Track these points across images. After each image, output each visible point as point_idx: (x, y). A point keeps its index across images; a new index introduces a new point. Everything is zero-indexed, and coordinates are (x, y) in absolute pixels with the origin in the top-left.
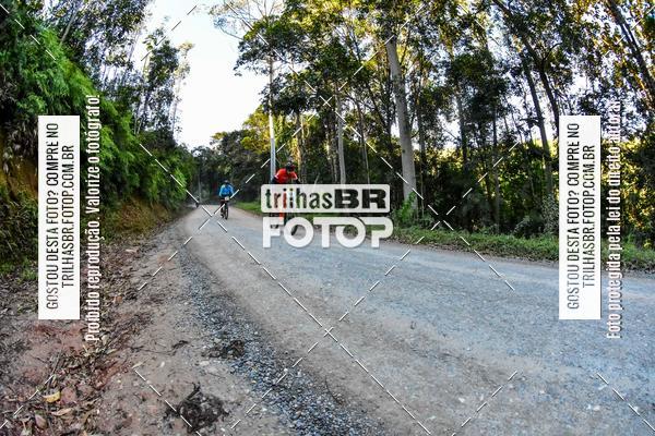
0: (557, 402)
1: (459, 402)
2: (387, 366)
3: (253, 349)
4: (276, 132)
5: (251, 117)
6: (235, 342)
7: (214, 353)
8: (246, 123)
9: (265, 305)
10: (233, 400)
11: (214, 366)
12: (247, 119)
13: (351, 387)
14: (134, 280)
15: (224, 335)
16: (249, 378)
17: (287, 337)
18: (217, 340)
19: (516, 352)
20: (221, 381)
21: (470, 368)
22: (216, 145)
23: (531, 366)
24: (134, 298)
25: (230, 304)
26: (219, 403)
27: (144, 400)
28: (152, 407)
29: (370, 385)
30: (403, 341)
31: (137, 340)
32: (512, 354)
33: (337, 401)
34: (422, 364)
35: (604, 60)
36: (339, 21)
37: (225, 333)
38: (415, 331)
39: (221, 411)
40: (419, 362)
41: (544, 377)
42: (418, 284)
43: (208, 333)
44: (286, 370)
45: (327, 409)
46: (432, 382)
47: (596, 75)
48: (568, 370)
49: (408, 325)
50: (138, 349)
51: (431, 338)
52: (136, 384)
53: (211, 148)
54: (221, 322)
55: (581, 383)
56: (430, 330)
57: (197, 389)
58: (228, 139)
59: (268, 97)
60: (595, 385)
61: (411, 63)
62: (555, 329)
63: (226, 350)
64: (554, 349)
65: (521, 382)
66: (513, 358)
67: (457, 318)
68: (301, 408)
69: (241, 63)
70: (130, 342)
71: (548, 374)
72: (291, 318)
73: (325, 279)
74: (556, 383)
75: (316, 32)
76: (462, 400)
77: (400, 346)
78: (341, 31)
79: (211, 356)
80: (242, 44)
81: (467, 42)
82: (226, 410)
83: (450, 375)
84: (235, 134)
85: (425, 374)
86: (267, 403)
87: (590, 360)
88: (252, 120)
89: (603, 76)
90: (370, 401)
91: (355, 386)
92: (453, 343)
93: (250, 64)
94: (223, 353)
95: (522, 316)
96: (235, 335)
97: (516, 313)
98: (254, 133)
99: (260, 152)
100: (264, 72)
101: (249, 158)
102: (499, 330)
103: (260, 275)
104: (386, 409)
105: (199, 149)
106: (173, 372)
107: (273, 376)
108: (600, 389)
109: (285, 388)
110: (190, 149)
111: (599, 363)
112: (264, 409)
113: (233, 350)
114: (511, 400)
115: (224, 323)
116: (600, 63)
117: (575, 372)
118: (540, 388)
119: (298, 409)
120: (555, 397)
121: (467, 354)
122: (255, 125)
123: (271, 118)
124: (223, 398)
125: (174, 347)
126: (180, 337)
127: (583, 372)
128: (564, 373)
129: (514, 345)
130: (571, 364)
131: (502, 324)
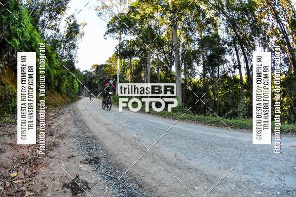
0: (240, 190)
1: (195, 189)
2: (163, 172)
3: (103, 161)
4: (120, 66)
5: (110, 58)
6: (95, 158)
7: (86, 162)
8: (107, 61)
9: (110, 143)
10: (93, 182)
11: (86, 168)
12: (108, 59)
13: (146, 180)
14: (52, 127)
15: (91, 154)
16: (101, 174)
17: (118, 157)
18: (88, 156)
19: (222, 168)
20: (88, 174)
21: (201, 175)
22: (93, 70)
23: (229, 174)
24: (52, 135)
25: (94, 141)
26: (87, 184)
27: (54, 180)
28: (57, 183)
29: (155, 179)
30: (171, 161)
31: (53, 154)
32: (220, 169)
33: (140, 186)
34: (179, 172)
35: (271, 40)
36: (152, 18)
37: (91, 153)
38: (176, 158)
39: (87, 187)
40: (178, 171)
41: (235, 179)
42: (179, 137)
43: (84, 153)
44: (117, 171)
45: (135, 189)
46: (183, 180)
47: (266, 47)
48: (247, 176)
49: (173, 155)
50: (53, 157)
51: (184, 161)
52: (51, 172)
53: (91, 71)
54: (90, 148)
55: (252, 182)
56: (183, 157)
57: (77, 177)
58: (99, 68)
59: (118, 50)
60: (259, 183)
61: (183, 38)
62: (241, 159)
63: (91, 161)
64: (240, 167)
65: (224, 181)
66: (220, 171)
67: (196, 152)
68: (123, 188)
69: (107, 34)
70: (49, 154)
71: (237, 178)
72: (121, 149)
73: (138, 133)
74: (240, 182)
75: (141, 22)
76: (196, 188)
77: (169, 163)
78: (153, 22)
79: (84, 163)
80: (108, 25)
81: (208, 30)
82: (90, 187)
83: (192, 177)
84: (102, 66)
85: (180, 176)
86: (108, 185)
87: (257, 172)
88: (110, 60)
89: (269, 47)
90: (154, 187)
91: (148, 180)
92: (194, 163)
93: (111, 34)
94: (90, 162)
95: (226, 153)
96: (96, 154)
97: (223, 151)
98: (110, 66)
99: (112, 75)
100: (117, 38)
101: (107, 77)
102: (215, 158)
103: (109, 129)
104: (162, 190)
105: (86, 71)
106: (67, 169)
107: (111, 173)
108: (261, 185)
109: (117, 179)
110: (81, 71)
111: (261, 173)
112: (107, 188)
113: (94, 161)
114: (219, 189)
115: (91, 149)
116: (269, 41)
117: (249, 177)
118: (233, 184)
119: (122, 188)
120: (239, 188)
121: (199, 168)
122: (111, 62)
123: (118, 60)
124: (89, 182)
125: (68, 158)
126: (71, 154)
127: (253, 177)
128: (244, 177)
129: (222, 165)
130: (248, 174)
131: (216, 156)
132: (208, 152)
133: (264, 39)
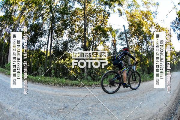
0: (14, 117)
23: (10, 107)
48: (20, 110)
55: (22, 114)
60: (26, 116)
64: (18, 105)
65: (8, 110)
71: (14, 110)
74: (15, 113)
87: (27, 109)
97: (13, 94)
108: (27, 117)
111: (29, 110)
117: (21, 111)
118: (11, 113)
127: (23, 112)
128: (18, 111)
129: (9, 102)
130: (20, 109)
131: (9, 96)
132: (6, 94)
133: (71, 33)
